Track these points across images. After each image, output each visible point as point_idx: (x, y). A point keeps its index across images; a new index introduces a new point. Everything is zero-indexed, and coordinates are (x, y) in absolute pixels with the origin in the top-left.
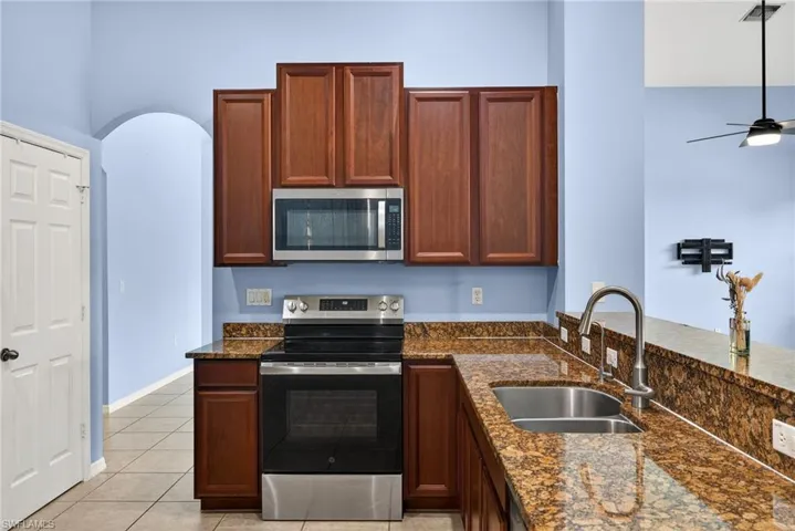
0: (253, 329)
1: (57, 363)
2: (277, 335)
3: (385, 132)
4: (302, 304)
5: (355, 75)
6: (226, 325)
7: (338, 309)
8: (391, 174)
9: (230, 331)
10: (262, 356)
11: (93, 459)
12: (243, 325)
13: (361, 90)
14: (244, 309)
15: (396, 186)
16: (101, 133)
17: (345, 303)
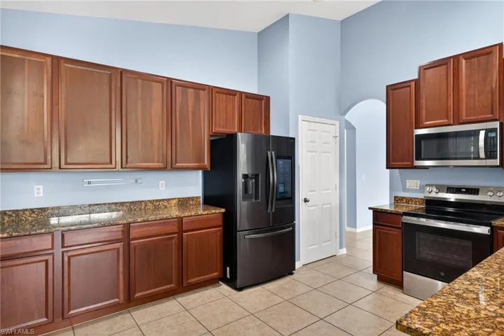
0: (409, 200)
1: (325, 206)
2: (422, 204)
3: (488, 88)
4: (435, 189)
5: (465, 59)
6: (395, 197)
7: (458, 193)
8: (492, 113)
9: (397, 200)
10: (404, 213)
11: (341, 248)
12: (404, 198)
13: (469, 67)
14: (405, 190)
15: (496, 120)
16: (344, 113)
17: (463, 190)
